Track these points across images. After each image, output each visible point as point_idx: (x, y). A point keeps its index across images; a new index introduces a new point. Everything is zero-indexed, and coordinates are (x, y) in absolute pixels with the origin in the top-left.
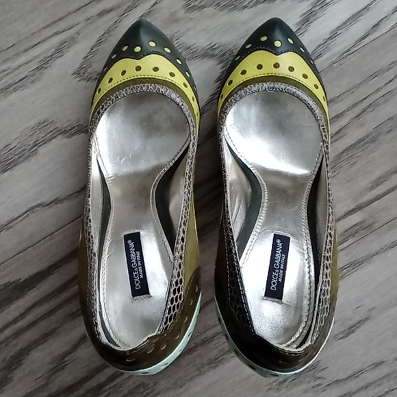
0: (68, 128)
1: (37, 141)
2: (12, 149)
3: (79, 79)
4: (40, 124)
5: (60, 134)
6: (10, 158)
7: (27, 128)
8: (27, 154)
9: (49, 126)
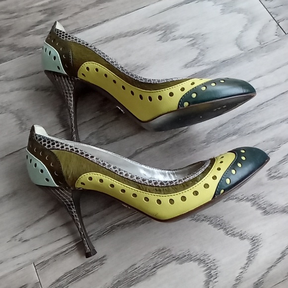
0: (181, 256)
1: (156, 264)
2: (136, 268)
3: (190, 219)
4: (159, 250)
5: (174, 260)
6: (134, 275)
7: (149, 253)
8: (148, 274)
9: (166, 253)
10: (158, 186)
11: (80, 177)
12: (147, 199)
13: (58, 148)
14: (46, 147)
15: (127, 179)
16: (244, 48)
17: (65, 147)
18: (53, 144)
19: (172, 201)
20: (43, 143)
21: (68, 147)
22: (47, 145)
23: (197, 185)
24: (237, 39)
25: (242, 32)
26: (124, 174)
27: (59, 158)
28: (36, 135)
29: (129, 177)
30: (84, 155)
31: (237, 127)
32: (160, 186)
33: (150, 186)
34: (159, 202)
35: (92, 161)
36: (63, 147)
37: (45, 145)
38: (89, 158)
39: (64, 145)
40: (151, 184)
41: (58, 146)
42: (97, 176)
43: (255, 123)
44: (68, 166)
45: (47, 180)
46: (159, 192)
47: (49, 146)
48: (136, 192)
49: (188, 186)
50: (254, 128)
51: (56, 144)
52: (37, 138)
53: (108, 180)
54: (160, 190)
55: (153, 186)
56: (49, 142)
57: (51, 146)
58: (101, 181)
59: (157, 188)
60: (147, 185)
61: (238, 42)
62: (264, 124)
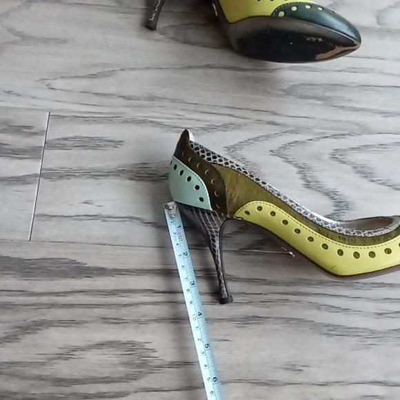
10: (343, 234)
11: (247, 204)
12: (325, 246)
13: (221, 163)
14: (205, 159)
15: (306, 218)
16: (383, 24)
17: (230, 165)
18: (215, 157)
19: (357, 255)
20: (201, 154)
21: (234, 165)
22: (206, 157)
23: (390, 241)
24: (380, 11)
25: (390, 7)
26: (303, 211)
27: (222, 175)
28: (191, 142)
29: (308, 216)
30: (254, 179)
31: (327, 94)
32: (345, 233)
33: (333, 231)
34: (341, 252)
35: (263, 188)
36: (227, 163)
37: (204, 156)
38: (261, 183)
39: (228, 161)
40: (334, 229)
41: (221, 161)
42: (268, 207)
43: (349, 100)
44: (234, 188)
45: (202, 199)
46: (342, 240)
47: (209, 159)
48: (313, 236)
49: (379, 240)
50: (345, 104)
51: (218, 158)
52: (192, 146)
53: (282, 214)
54: (344, 239)
55: (337, 233)
56: (208, 154)
57: (213, 160)
58: (273, 214)
59: (341, 236)
60: (329, 230)
61: (379, 15)
62: (358, 106)
